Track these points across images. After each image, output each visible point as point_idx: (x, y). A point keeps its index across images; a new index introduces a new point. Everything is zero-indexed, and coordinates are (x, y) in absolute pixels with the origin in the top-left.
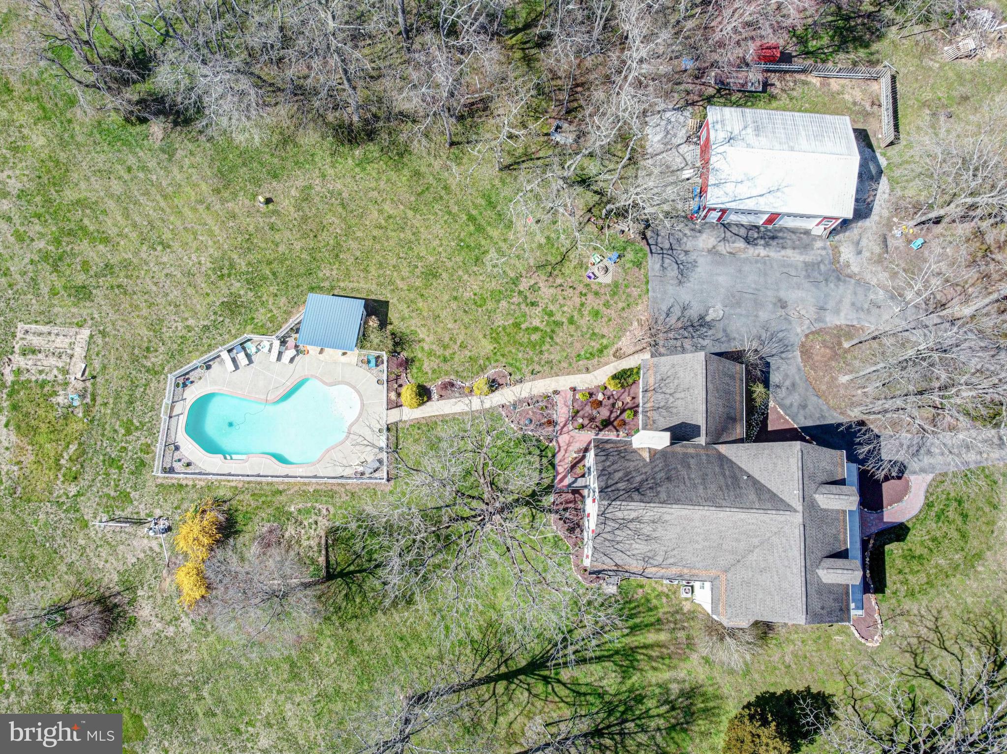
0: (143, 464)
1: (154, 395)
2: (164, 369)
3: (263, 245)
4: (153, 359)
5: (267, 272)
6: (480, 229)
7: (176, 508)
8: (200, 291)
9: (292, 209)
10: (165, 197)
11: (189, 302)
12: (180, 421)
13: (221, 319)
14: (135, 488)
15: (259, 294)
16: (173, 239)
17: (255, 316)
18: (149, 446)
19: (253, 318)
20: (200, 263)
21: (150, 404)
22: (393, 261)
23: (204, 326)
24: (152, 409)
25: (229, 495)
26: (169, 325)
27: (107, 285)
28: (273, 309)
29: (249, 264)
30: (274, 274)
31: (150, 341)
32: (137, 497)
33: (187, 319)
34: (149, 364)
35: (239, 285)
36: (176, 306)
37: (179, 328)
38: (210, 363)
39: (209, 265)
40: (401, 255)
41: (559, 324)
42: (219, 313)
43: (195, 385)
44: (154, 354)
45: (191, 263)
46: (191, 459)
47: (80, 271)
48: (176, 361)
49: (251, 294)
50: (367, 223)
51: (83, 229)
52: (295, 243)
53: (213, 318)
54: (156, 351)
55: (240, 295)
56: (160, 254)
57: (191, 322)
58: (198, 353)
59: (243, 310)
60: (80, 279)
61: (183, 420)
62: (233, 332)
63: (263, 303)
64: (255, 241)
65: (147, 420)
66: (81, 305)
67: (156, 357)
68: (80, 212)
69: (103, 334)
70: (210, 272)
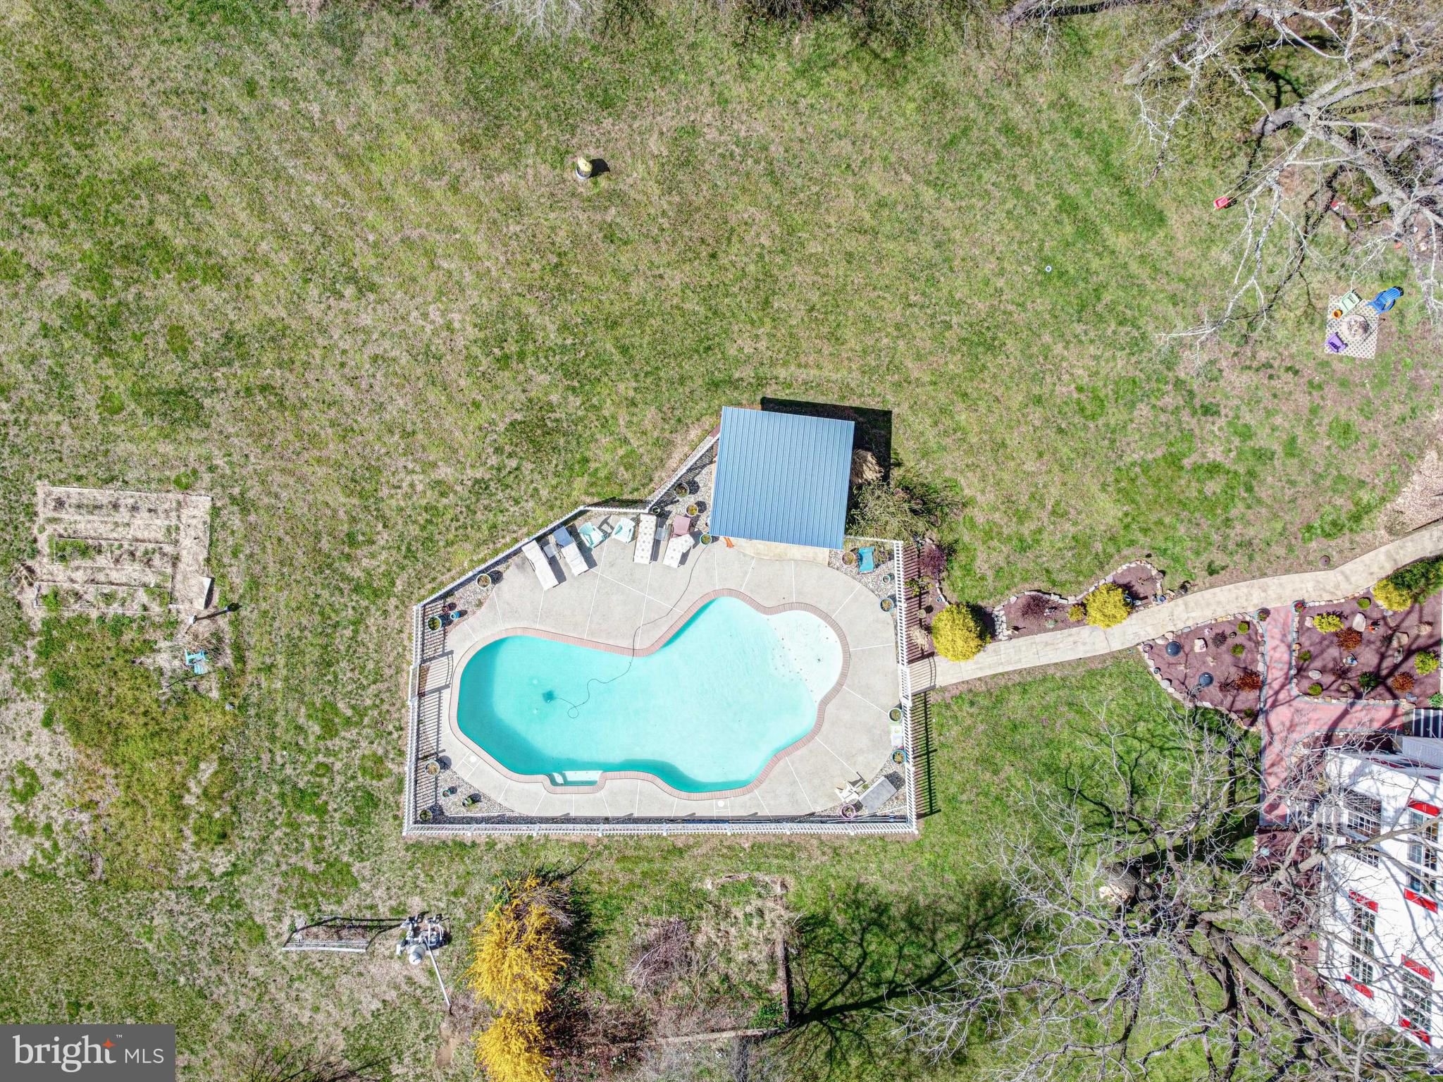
0: (372, 800)
1: (379, 646)
2: (393, 583)
3: (593, 280)
4: (365, 562)
5: (609, 346)
6: (1087, 230)
7: (455, 894)
8: (459, 397)
9: (655, 190)
10: (347, 159)
11: (434, 424)
12: (445, 705)
13: (513, 463)
14: (359, 852)
15: (595, 401)
16: (378, 268)
17: (589, 454)
18: (379, 760)
19: (586, 460)
20: (449, 327)
21: (371, 665)
22: (895, 313)
23: (477, 481)
24: (378, 677)
25: (568, 862)
26: (394, 481)
27: (235, 385)
28: (629, 435)
29: (564, 328)
30: (624, 350)
31: (354, 520)
32: (367, 873)
33: (434, 465)
34: (358, 574)
35: (544, 379)
36: (407, 434)
37: (420, 487)
38: (500, 568)
39: (472, 333)
40: (913, 298)
41: (1263, 456)
42: (508, 448)
43: (470, 620)
44: (366, 549)
45: (429, 328)
46: (479, 786)
47: (165, 353)
48: (420, 566)
49: (577, 401)
50: (831, 220)
51: (159, 244)
52: (669, 273)
53: (494, 460)
54: (371, 542)
55: (550, 404)
56: (352, 306)
57: (445, 472)
58: (468, 546)
59: (562, 441)
60: (169, 371)
61: (450, 699)
62: (544, 493)
63: (605, 424)
64: (574, 270)
65: (368, 702)
66: (181, 437)
67: (373, 556)
68: (144, 202)
69: (243, 504)
70: (476, 350)
